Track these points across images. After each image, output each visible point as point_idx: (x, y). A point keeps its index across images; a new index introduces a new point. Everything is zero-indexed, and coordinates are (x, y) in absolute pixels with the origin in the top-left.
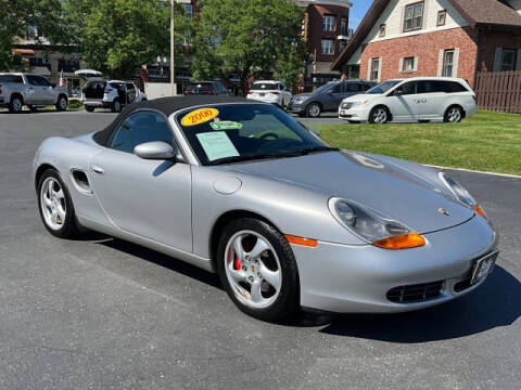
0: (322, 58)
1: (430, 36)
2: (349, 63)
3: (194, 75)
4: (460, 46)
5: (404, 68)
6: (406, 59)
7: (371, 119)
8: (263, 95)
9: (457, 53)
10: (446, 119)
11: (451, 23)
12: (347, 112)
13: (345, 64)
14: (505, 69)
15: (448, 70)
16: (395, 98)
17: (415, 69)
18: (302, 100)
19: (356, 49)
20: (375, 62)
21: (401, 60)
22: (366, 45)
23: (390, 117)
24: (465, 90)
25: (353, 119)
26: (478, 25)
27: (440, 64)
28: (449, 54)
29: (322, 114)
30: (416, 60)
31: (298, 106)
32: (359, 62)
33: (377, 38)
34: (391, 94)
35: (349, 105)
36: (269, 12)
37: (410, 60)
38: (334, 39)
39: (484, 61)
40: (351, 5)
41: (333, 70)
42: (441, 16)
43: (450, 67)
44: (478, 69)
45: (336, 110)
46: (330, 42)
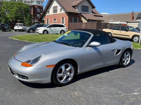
0: (37, 18)
1: (59, 14)
2: (42, 20)
3: (2, 22)
4: (65, 17)
5: (54, 21)
6: (54, 19)
7: (43, 33)
8: (18, 27)
9: (64, 18)
10: (61, 33)
11: (63, 12)
12: (38, 31)
13: (41, 20)
14: (74, 22)
15: (63, 22)
16: (49, 28)
17: (56, 22)
18: (28, 28)
19: (43, 16)
20: (48, 20)
21: (53, 20)
22: (45, 16)
23: (48, 33)
24: (64, 27)
25: (39, 33)
26: (68, 12)
27: (61, 21)
28: (63, 18)
29: (33, 32)
30: (56, 19)
31: (27, 30)
32: (44, 20)
33: (48, 14)
34: (47, 27)
35: (38, 30)
36: (21, 7)
37: (55, 19)
38: (40, 14)
39: (70, 20)
40: (44, 6)
41: (38, 21)
42: (61, 10)
43: (63, 21)
44: (69, 22)
45: (35, 31)
46: (39, 15)
